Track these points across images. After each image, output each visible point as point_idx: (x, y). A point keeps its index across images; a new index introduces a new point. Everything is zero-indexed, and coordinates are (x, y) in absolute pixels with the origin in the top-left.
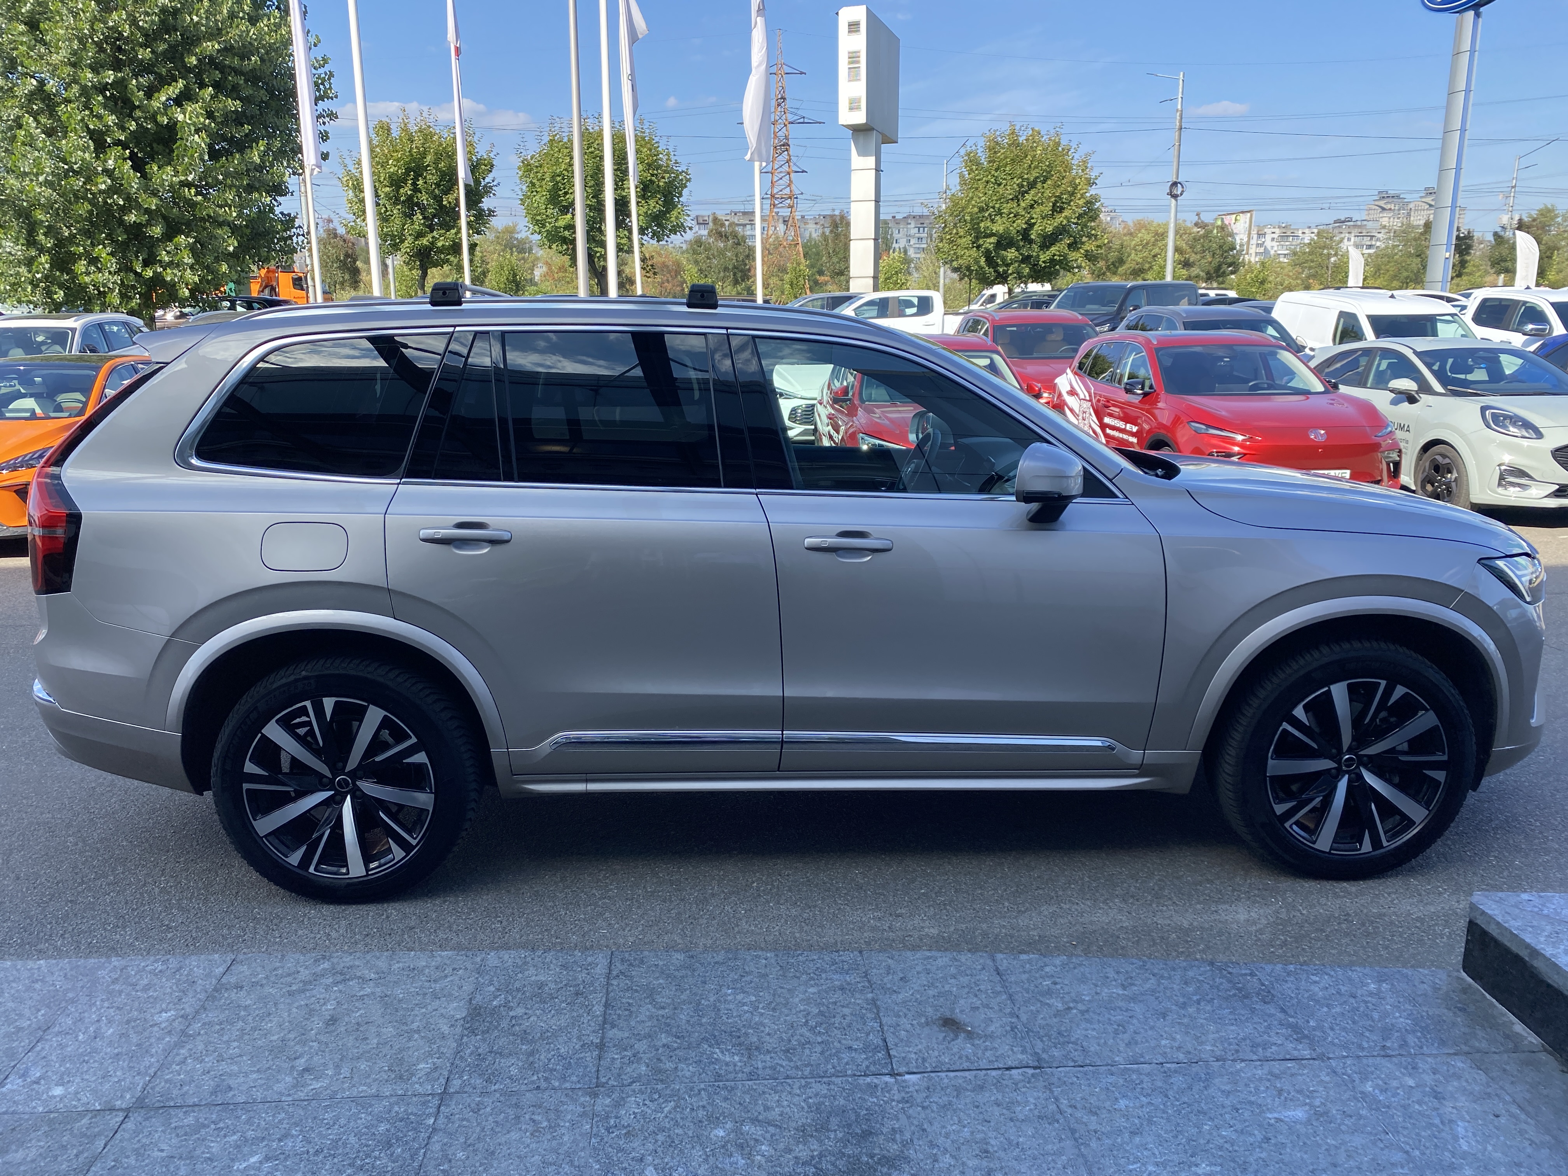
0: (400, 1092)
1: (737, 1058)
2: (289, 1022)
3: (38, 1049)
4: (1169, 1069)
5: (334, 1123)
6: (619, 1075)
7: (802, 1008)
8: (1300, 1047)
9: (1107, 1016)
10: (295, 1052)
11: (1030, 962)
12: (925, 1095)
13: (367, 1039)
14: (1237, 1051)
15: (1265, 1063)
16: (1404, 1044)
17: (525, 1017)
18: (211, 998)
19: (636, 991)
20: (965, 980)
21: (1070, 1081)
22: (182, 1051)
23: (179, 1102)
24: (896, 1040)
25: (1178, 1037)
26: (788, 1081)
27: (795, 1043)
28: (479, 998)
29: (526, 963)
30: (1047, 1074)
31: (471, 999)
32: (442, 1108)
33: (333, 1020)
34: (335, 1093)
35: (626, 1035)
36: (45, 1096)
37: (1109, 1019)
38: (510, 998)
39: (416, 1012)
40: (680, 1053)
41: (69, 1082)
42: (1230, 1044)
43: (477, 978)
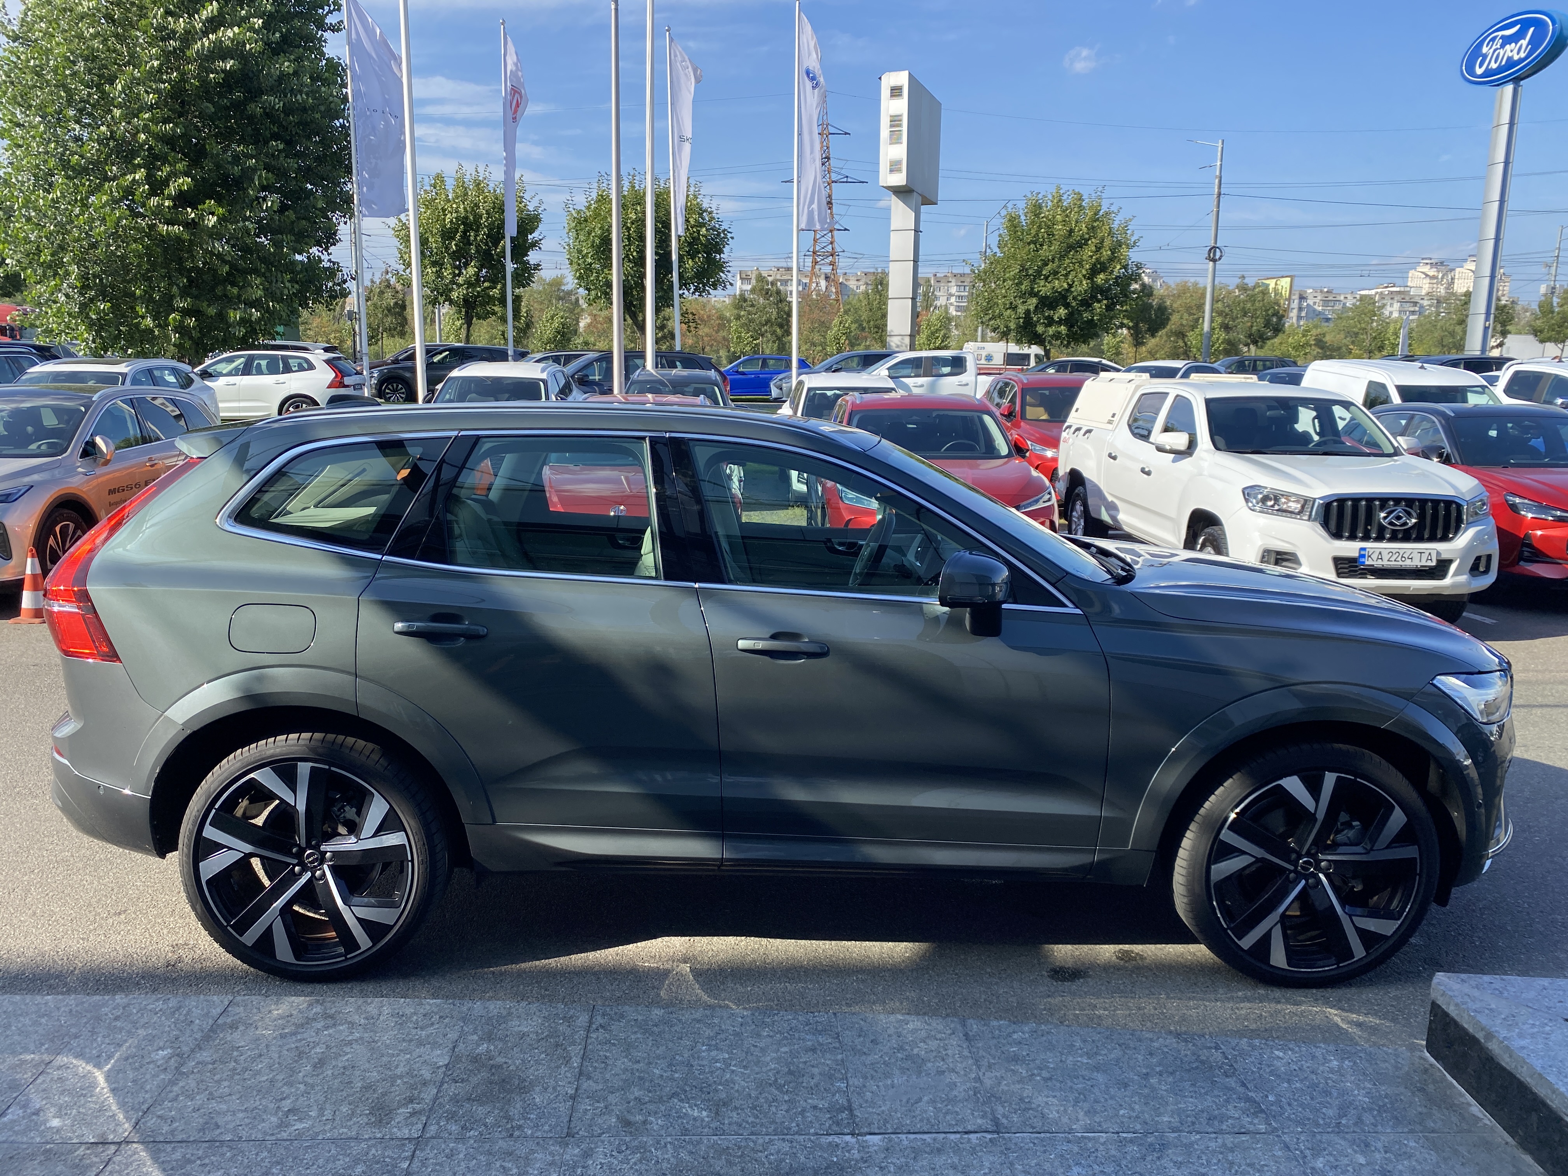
0: (379, 1135)
1: (704, 1113)
2: (279, 1063)
3: (39, 1081)
4: (1125, 1138)
5: (313, 1164)
6: (590, 1126)
7: (773, 1066)
8: (1256, 1121)
9: (1069, 1084)
10: (283, 1093)
11: (1000, 1028)
12: (883, 1156)
13: (352, 1082)
14: (1193, 1123)
15: (1220, 1136)
16: (1359, 1121)
17: (505, 1066)
18: (207, 1038)
19: (614, 1044)
20: (933, 1044)
21: (1027, 1147)
22: (175, 1089)
23: (170, 1138)
24: (861, 1101)
25: (1137, 1107)
26: (751, 1137)
27: (763, 1100)
28: (461, 1046)
29: (510, 1014)
30: (1004, 1138)
31: (454, 1047)
32: (418, 1152)
33: (321, 1063)
34: (317, 1134)
35: (600, 1087)
36: (43, 1127)
37: (1071, 1088)
38: (492, 1048)
39: (400, 1058)
40: (651, 1107)
41: (66, 1114)
42: (1188, 1116)
43: (462, 1027)
